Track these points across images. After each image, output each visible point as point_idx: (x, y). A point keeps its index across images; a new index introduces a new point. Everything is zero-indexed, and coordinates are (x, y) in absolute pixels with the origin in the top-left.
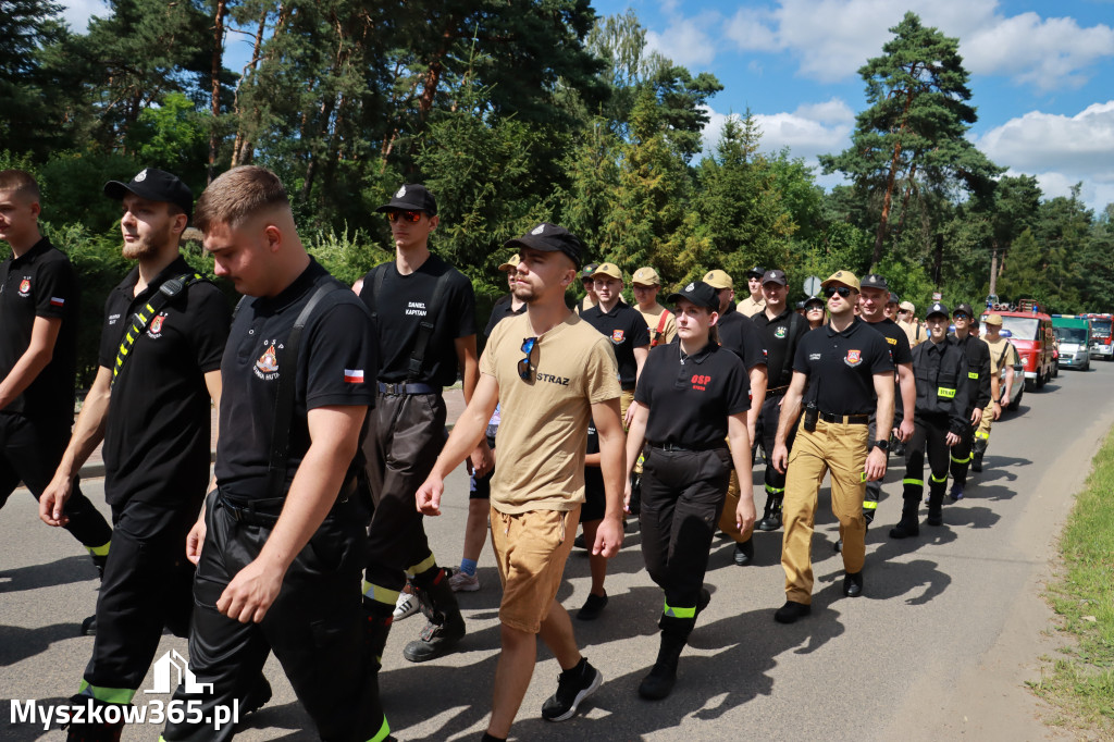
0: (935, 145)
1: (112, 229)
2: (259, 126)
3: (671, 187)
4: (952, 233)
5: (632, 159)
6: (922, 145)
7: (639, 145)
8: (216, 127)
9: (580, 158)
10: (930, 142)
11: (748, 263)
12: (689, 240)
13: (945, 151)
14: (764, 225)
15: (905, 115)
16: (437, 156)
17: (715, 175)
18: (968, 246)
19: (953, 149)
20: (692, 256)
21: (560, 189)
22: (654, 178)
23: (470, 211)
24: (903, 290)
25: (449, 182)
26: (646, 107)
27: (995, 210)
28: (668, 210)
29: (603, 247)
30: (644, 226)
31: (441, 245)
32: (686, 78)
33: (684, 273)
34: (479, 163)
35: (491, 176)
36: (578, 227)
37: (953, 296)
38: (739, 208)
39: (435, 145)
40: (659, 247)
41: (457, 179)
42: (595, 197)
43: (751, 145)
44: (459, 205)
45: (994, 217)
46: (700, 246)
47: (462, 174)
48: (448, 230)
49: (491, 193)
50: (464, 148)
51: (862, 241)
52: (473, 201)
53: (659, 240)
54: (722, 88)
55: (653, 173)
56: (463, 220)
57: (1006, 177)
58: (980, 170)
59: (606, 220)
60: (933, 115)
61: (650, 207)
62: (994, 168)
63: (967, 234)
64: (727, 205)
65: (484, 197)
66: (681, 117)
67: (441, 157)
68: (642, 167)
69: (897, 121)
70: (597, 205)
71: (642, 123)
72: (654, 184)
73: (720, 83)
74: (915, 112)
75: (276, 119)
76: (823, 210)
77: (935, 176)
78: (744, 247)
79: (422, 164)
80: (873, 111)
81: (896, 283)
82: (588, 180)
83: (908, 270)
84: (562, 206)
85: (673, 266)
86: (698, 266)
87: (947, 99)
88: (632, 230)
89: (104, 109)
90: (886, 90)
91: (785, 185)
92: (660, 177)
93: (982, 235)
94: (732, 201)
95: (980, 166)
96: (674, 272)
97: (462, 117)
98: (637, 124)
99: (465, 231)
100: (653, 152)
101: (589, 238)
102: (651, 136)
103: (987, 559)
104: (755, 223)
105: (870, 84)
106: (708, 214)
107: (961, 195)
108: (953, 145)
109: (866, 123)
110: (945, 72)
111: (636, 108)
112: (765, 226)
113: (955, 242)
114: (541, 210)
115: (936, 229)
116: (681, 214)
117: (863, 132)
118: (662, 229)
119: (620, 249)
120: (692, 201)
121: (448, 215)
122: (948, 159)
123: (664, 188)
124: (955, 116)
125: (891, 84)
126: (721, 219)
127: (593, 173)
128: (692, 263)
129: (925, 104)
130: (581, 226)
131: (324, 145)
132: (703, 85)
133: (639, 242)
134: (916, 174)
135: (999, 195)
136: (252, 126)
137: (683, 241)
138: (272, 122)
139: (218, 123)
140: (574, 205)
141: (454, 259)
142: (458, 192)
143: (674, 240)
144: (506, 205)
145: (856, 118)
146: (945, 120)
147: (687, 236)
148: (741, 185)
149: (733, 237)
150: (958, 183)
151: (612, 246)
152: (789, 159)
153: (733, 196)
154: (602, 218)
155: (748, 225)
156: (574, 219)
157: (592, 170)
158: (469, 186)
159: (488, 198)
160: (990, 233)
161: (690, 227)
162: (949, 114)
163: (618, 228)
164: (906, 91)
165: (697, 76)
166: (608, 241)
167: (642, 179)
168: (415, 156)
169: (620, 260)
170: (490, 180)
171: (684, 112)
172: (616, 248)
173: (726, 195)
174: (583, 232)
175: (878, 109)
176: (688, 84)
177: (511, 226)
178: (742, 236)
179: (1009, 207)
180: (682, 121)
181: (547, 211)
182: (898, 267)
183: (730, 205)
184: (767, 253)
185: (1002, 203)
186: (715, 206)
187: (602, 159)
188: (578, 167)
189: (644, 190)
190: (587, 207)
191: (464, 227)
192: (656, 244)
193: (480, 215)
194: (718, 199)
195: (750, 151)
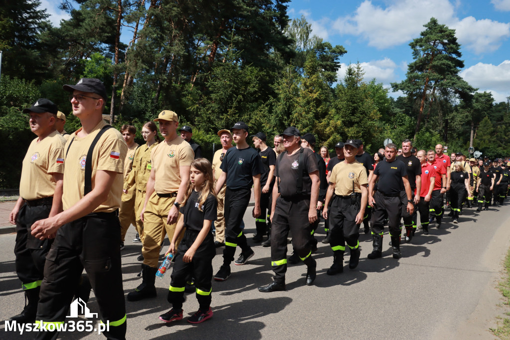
0: (444, 78)
1: (70, 115)
2: (136, 69)
3: (323, 97)
4: (453, 119)
5: (305, 84)
6: (439, 78)
7: (308, 78)
8: (117, 69)
9: (281, 84)
10: (442, 77)
11: (358, 132)
13: (449, 81)
14: (365, 115)
15: (430, 65)
16: (216, 83)
17: (343, 92)
18: (460, 125)
19: (453, 80)
20: (333, 129)
21: (272, 98)
22: (315, 93)
23: (231, 108)
24: (430, 145)
25: (222, 95)
26: (312, 61)
27: (472, 108)
28: (322, 108)
30: (311, 115)
31: (218, 123)
32: (330, 48)
33: (329, 137)
34: (235, 86)
35: (241, 92)
36: (280, 116)
37: (453, 147)
38: (354, 107)
39: (215, 78)
40: (317, 125)
41: (225, 93)
42: (288, 102)
43: (360, 78)
44: (226, 105)
45: (472, 111)
46: (336, 125)
47: (227, 91)
48: (221, 117)
49: (241, 100)
50: (229, 79)
51: (411, 122)
52: (232, 104)
54: (346, 52)
55: (315, 91)
56: (228, 112)
57: (477, 93)
58: (466, 90)
59: (293, 112)
60: (444, 64)
61: (313, 106)
62: (472, 89)
63: (459, 119)
64: (348, 106)
65: (237, 101)
66: (327, 65)
67: (218, 83)
68: (310, 88)
69: (427, 67)
70: (289, 105)
71: (310, 68)
72: (315, 96)
73: (345, 50)
74: (435, 63)
75: (144, 66)
76: (393, 108)
77: (445, 92)
78: (356, 125)
79: (209, 87)
80: (416, 63)
81: (427, 142)
82: (285, 94)
83: (432, 135)
84: (274, 106)
85: (323, 133)
86: (335, 134)
87: (450, 57)
88: (305, 117)
89: (67, 60)
90: (422, 53)
92: (318, 92)
93: (466, 119)
94: (351, 104)
95: (465, 88)
96: (324, 136)
97: (228, 65)
98: (307, 68)
99: (229, 117)
100: (315, 81)
101: (285, 120)
102: (314, 74)
103: (470, 270)
104: (361, 114)
105: (414, 50)
106: (340, 109)
107: (457, 101)
108: (453, 78)
109: (412, 68)
110: (449, 45)
111: (307, 61)
113: (454, 123)
114: (263, 108)
115: (445, 117)
116: (328, 110)
117: (412, 72)
118: (318, 116)
119: (299, 126)
120: (332, 104)
121: (221, 110)
122: (451, 84)
123: (320, 98)
124: (454, 65)
125: (424, 50)
126: (346, 112)
127: (287, 91)
128: (332, 132)
129: (440, 60)
130: (282, 115)
131: (166, 78)
132: (338, 50)
133: (308, 122)
134: (436, 91)
135: (474, 101)
136: (133, 69)
137: (329, 122)
138: (142, 67)
139: (118, 67)
140: (279, 106)
142: (226, 99)
143: (324, 121)
144: (248, 105)
145: (408, 66)
146: (449, 67)
147: (331, 120)
148: (355, 96)
149: (351, 120)
150: (455, 96)
151: (296, 124)
152: (376, 84)
153: (351, 101)
154: (292, 111)
155: (358, 115)
156: (278, 112)
157: (287, 90)
158: (231, 97)
159: (239, 102)
160: (470, 118)
161: (332, 116)
162: (451, 64)
163: (299, 116)
164: (431, 54)
165: (335, 47)
166: (294, 122)
167: (310, 94)
168: (206, 83)
170: (241, 94)
171: (329, 63)
173: (348, 101)
174: (283, 118)
175: (418, 62)
176: (331, 50)
177: (250, 115)
179: (479, 106)
180: (328, 67)
181: (266, 108)
182: (427, 134)
183: (350, 106)
184: (367, 128)
185: (475, 105)
186: (343, 106)
187: (292, 84)
188: (280, 88)
189: (311, 98)
190: (284, 106)
191: (228, 115)
192: (316, 123)
193: (236, 110)
194: (344, 103)
195: (359, 81)
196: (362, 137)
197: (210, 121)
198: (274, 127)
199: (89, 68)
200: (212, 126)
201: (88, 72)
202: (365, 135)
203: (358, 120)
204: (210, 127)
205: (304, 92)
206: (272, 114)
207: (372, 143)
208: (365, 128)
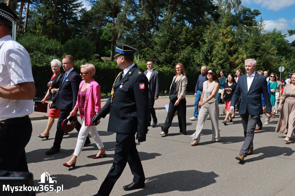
3: (234, 41)
5: (223, 33)
7: (225, 29)
9: (206, 34)
11: (260, 62)
12: (240, 56)
17: (250, 37)
20: (240, 61)
21: (201, 42)
22: (229, 38)
23: (167, 49)
26: (227, 18)
28: (233, 48)
29: (213, 59)
30: (225, 52)
31: (160, 59)
33: (238, 66)
34: (171, 35)
35: (174, 39)
36: (205, 53)
38: (257, 46)
40: (230, 58)
41: (164, 40)
42: (210, 44)
43: (262, 28)
44: (165, 47)
46: (243, 58)
47: (166, 38)
48: (162, 54)
49: (175, 43)
50: (167, 31)
52: (168, 46)
53: (230, 56)
54: (260, 14)
61: (228, 47)
64: (253, 46)
66: (248, 23)
68: (226, 35)
70: (211, 46)
71: (226, 23)
72: (229, 40)
73: (260, 12)
75: (125, 27)
78: (258, 58)
82: (208, 39)
85: (235, 64)
86: (242, 64)
88: (221, 53)
89: (94, 29)
91: (274, 39)
92: (231, 38)
96: (235, 65)
98: (224, 23)
99: (166, 54)
100: (229, 30)
101: (209, 56)
102: (229, 26)
104: (262, 51)
106: (248, 48)
111: (224, 18)
112: (266, 51)
116: (238, 49)
118: (231, 53)
119: (217, 59)
120: (243, 45)
123: (232, 41)
126: (252, 50)
127: (210, 37)
128: (241, 63)
130: (207, 53)
131: (138, 34)
132: (255, 13)
133: (223, 57)
137: (238, 56)
138: (124, 28)
140: (205, 47)
141: (164, 62)
142: (165, 43)
143: (235, 56)
144: (179, 47)
147: (239, 55)
148: (258, 39)
149: (255, 55)
151: (215, 58)
152: (276, 32)
153: (256, 43)
154: (213, 50)
155: (260, 51)
156: (204, 51)
158: (168, 42)
159: (174, 45)
161: (240, 52)
163: (217, 53)
165: (253, 10)
166: (214, 57)
167: (226, 39)
169: (217, 62)
171: (249, 21)
172: (216, 59)
173: (254, 43)
174: (207, 55)
176: (250, 13)
177: (180, 53)
178: (258, 55)
180: (248, 24)
183: (254, 46)
184: (266, 59)
186: (250, 46)
187: (213, 34)
188: (205, 36)
189: (226, 42)
190: (208, 47)
191: (166, 53)
192: (229, 57)
193: (171, 50)
194: (251, 44)
195: (262, 29)
196: (263, 65)
197: (155, 57)
198: (202, 60)
199: (105, 32)
200: (156, 60)
201: (105, 34)
202: (265, 64)
203: (259, 55)
204: (155, 61)
205: (222, 38)
206: (200, 52)
207: (270, 70)
208: (265, 59)
